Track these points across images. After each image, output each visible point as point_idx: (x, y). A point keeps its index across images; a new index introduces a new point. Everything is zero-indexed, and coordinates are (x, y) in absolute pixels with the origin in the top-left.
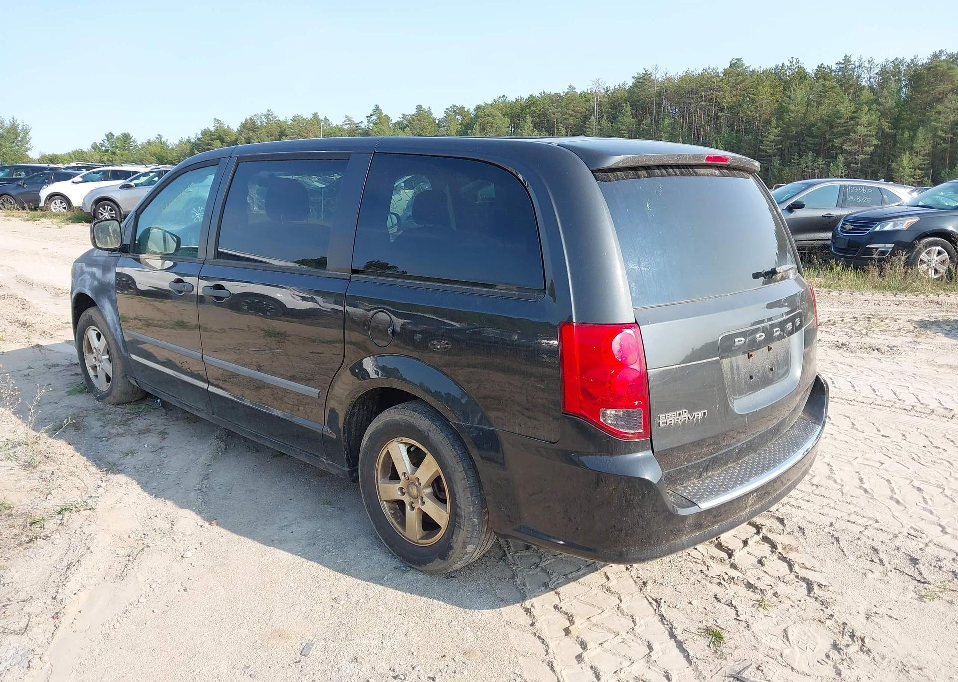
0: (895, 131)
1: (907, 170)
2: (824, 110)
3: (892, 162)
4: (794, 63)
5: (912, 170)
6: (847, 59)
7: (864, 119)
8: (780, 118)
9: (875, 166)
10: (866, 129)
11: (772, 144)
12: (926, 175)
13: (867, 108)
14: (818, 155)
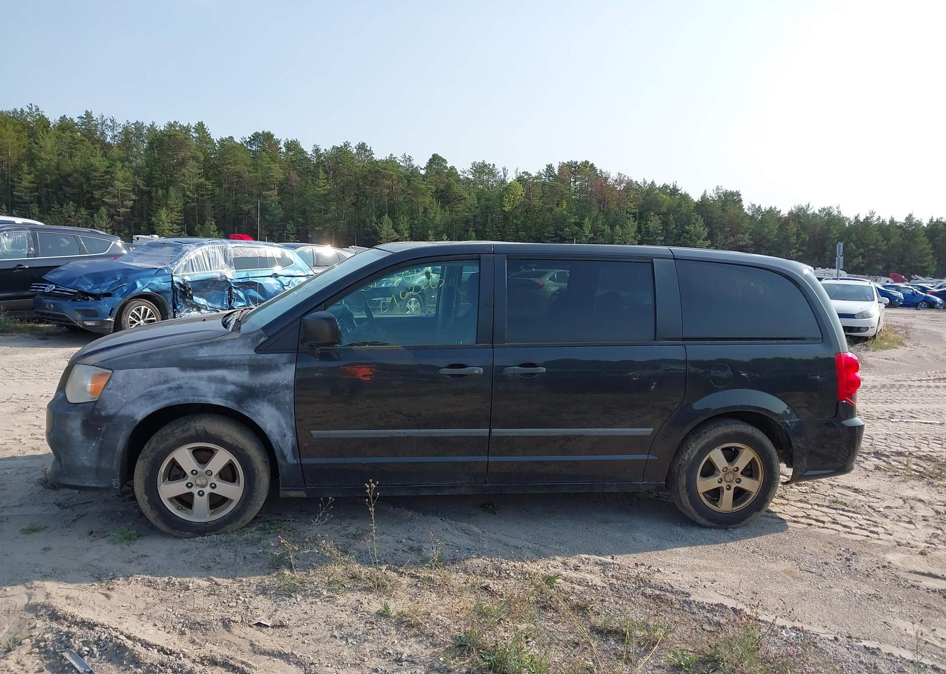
0: (149, 188)
1: (166, 224)
2: (78, 161)
3: (151, 216)
4: (34, 110)
5: (171, 225)
6: (88, 114)
7: (120, 175)
8: (32, 164)
9: (137, 220)
10: (123, 185)
11: (25, 190)
12: (182, 230)
13: (120, 165)
14: (79, 206)
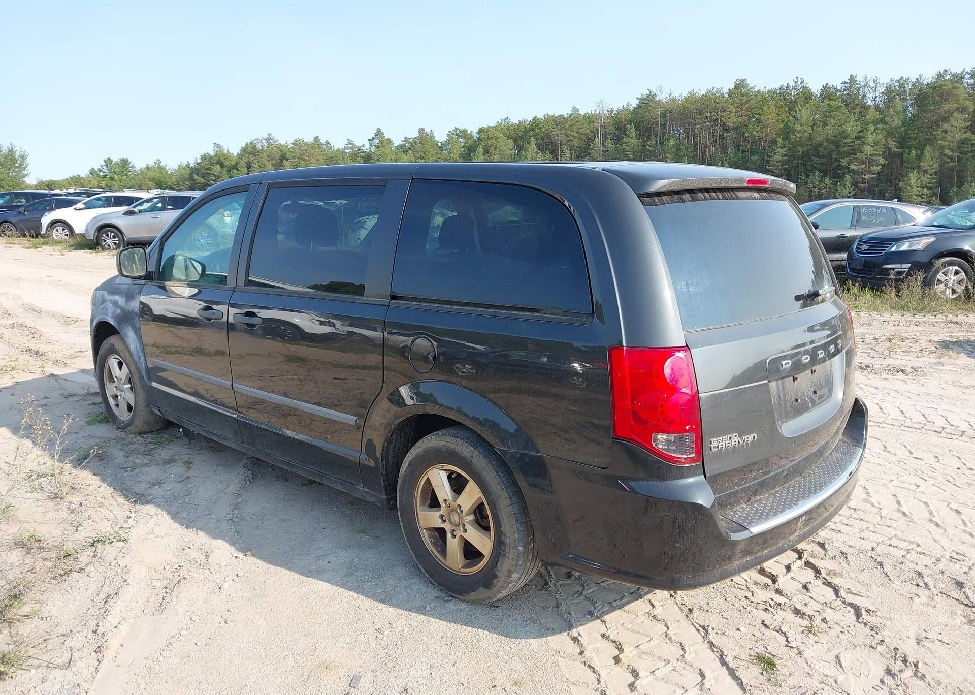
0: (902, 150)
1: (915, 189)
2: (830, 130)
3: (900, 181)
4: (799, 83)
5: (920, 189)
6: (852, 79)
7: (871, 138)
8: (786, 138)
9: (883, 186)
10: (872, 149)
11: (777, 164)
12: (935, 194)
13: (873, 128)
14: (825, 175)
